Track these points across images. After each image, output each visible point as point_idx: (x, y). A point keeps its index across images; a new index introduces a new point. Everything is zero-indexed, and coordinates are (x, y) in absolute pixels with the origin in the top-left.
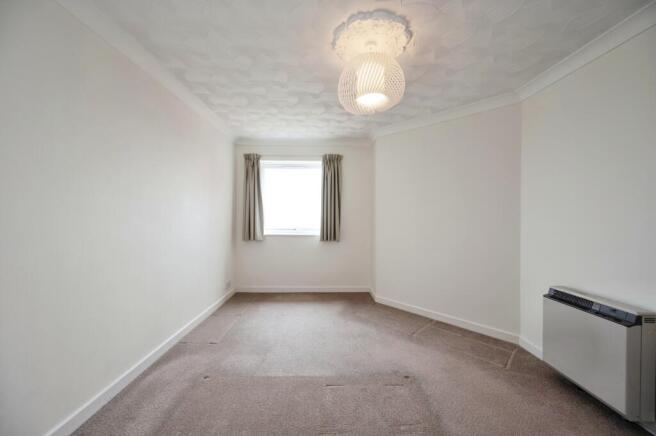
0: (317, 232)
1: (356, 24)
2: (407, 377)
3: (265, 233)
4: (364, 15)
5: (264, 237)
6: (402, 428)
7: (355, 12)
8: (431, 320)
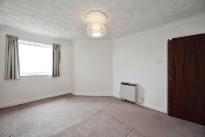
0: (51, 73)
1: (97, 13)
2: (100, 111)
3: (21, 75)
4: (101, 12)
5: (20, 77)
6: (109, 122)
7: (99, 10)
8: (94, 96)
